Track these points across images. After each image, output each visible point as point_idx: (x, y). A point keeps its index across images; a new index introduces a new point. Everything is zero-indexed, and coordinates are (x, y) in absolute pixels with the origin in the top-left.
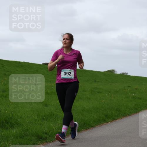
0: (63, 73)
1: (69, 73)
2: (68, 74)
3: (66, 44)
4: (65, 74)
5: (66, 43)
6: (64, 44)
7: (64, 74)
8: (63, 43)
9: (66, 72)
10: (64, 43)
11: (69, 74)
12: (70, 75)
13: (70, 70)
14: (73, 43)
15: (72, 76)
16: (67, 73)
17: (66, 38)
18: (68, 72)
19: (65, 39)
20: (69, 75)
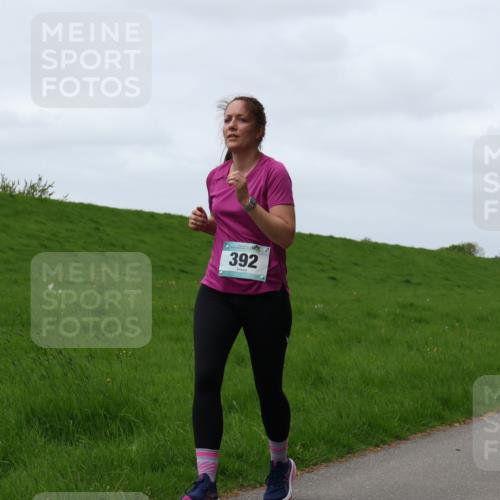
0: (226, 256)
1: (251, 257)
2: (246, 261)
3: (236, 136)
4: (235, 259)
5: (238, 133)
6: (230, 136)
7: (231, 259)
8: (225, 132)
9: (239, 253)
10: (230, 133)
11: (250, 261)
12: (251, 265)
13: (254, 248)
14: (263, 135)
15: (259, 271)
16: (242, 255)
17: (237, 112)
18: (246, 256)
19: (234, 119)
20: (246, 267)
